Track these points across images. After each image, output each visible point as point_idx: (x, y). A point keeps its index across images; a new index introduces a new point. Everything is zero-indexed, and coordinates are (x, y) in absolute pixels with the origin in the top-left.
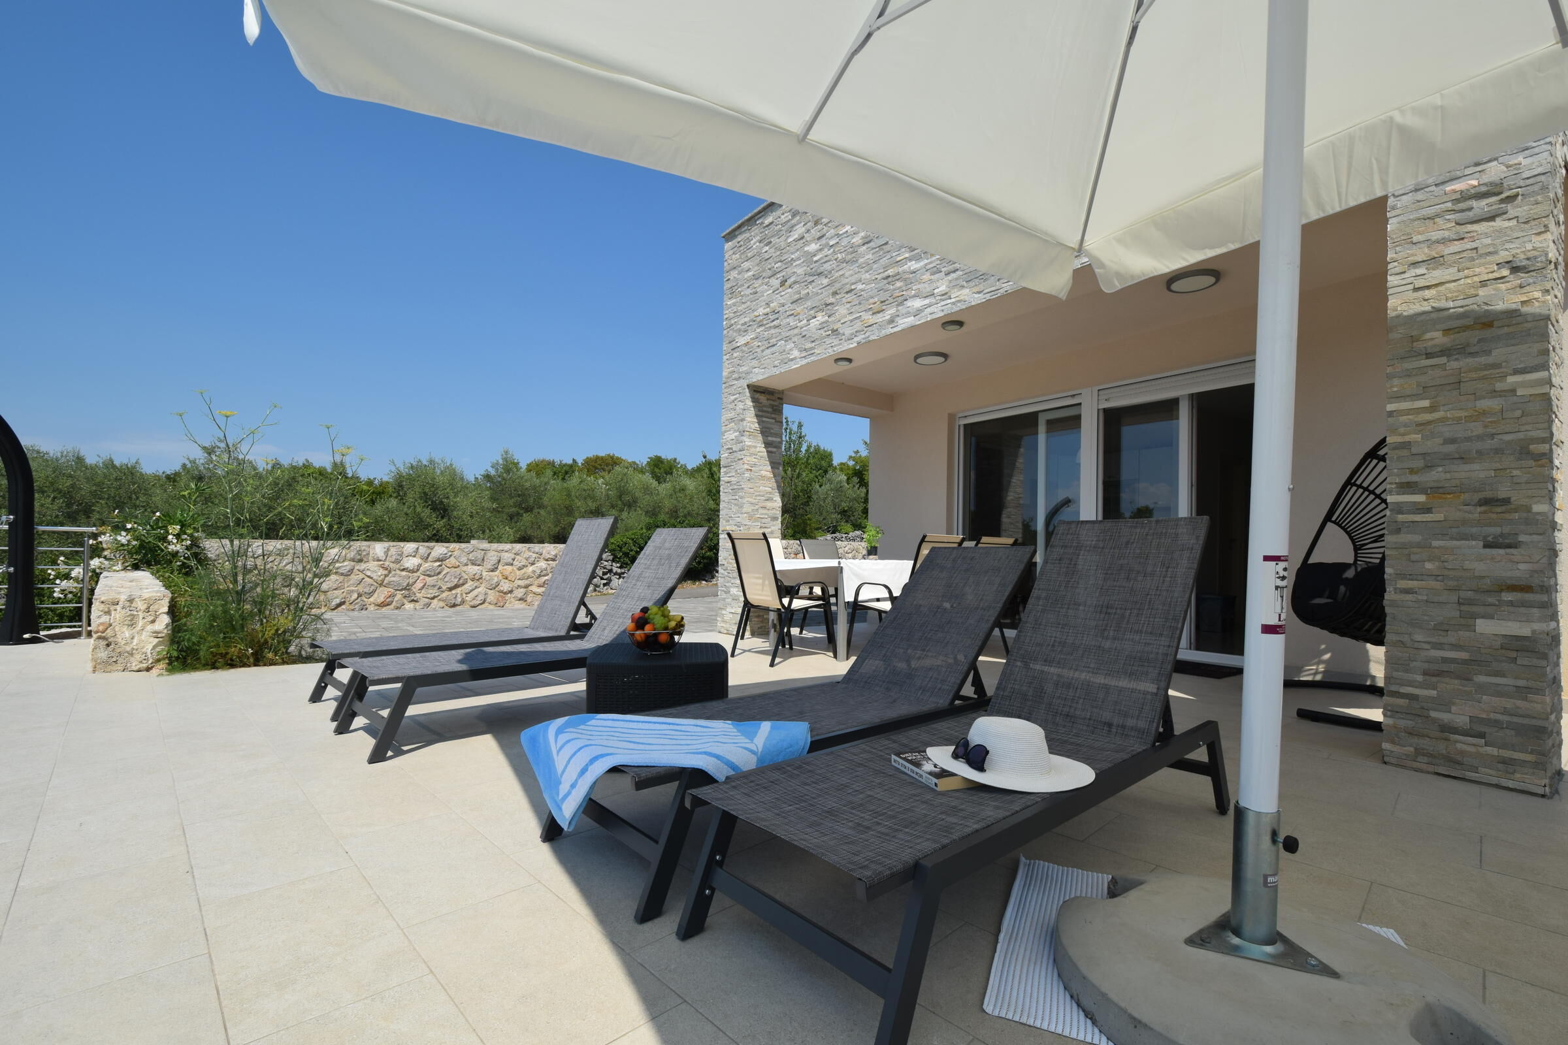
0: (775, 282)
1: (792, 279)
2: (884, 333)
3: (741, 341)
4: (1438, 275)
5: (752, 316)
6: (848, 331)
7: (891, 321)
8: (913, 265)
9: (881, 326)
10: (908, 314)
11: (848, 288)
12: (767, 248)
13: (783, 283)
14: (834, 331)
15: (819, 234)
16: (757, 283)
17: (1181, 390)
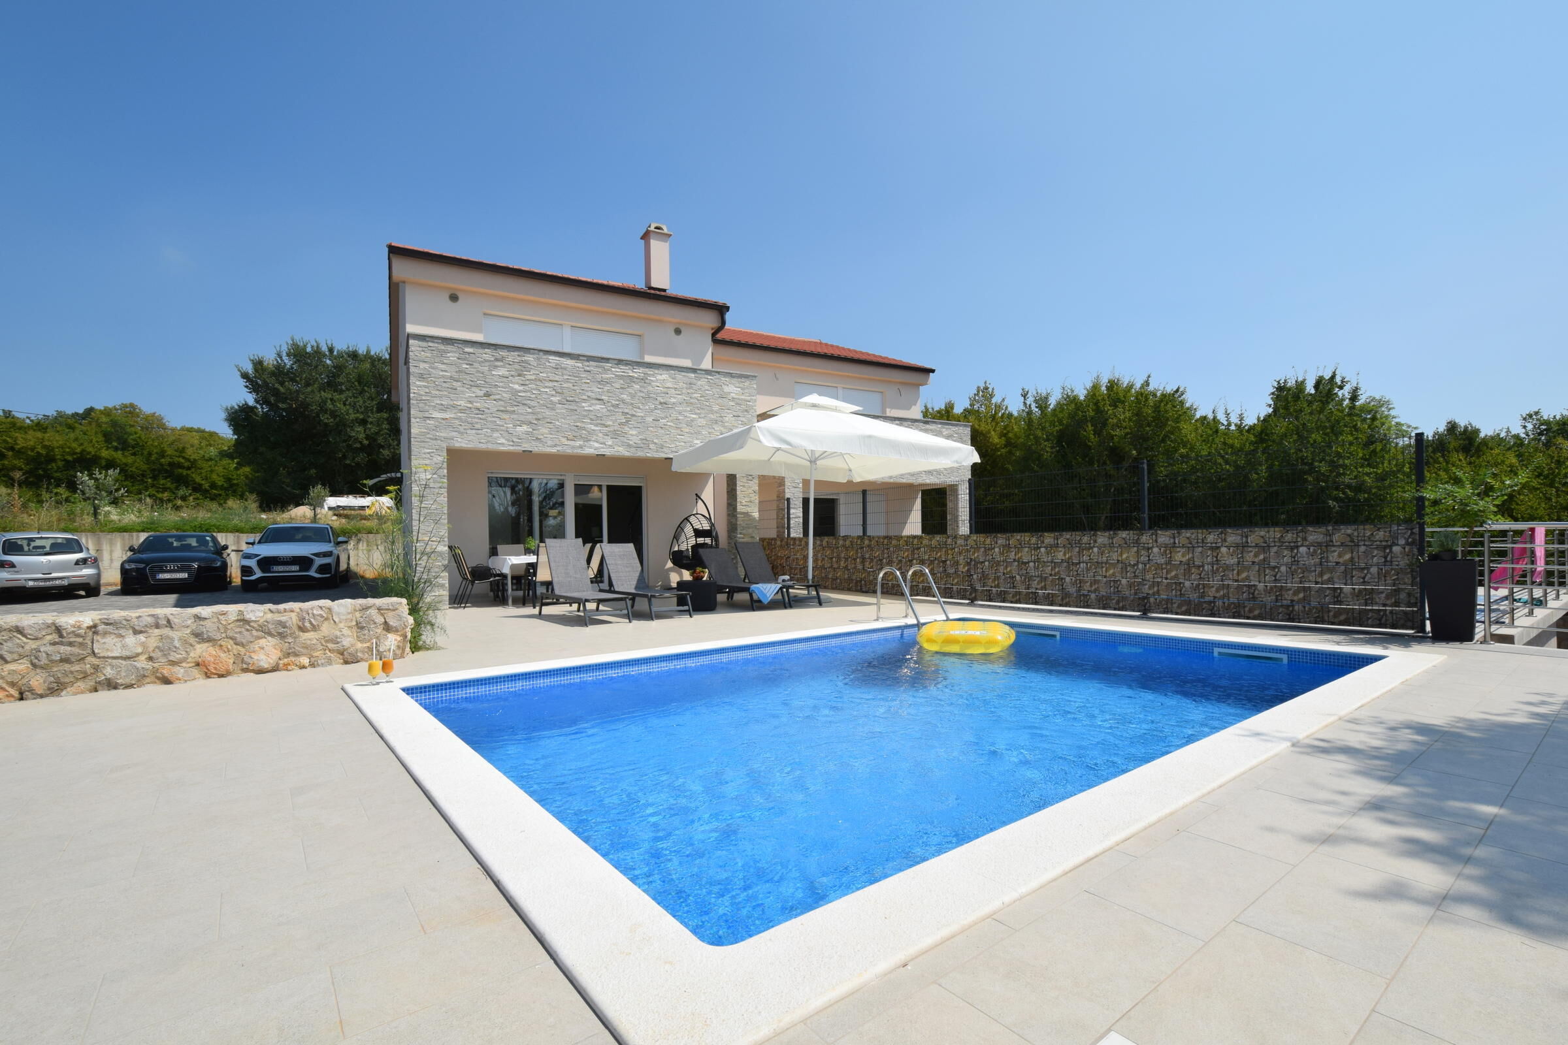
0: (481, 393)
1: (497, 397)
2: (575, 451)
3: (436, 415)
4: (745, 489)
5: (452, 403)
6: (550, 443)
7: (581, 447)
8: (593, 427)
9: (573, 447)
10: (591, 448)
11: (549, 420)
12: (468, 367)
13: (487, 395)
14: (537, 438)
15: (522, 382)
16: (455, 384)
17: (605, 483)
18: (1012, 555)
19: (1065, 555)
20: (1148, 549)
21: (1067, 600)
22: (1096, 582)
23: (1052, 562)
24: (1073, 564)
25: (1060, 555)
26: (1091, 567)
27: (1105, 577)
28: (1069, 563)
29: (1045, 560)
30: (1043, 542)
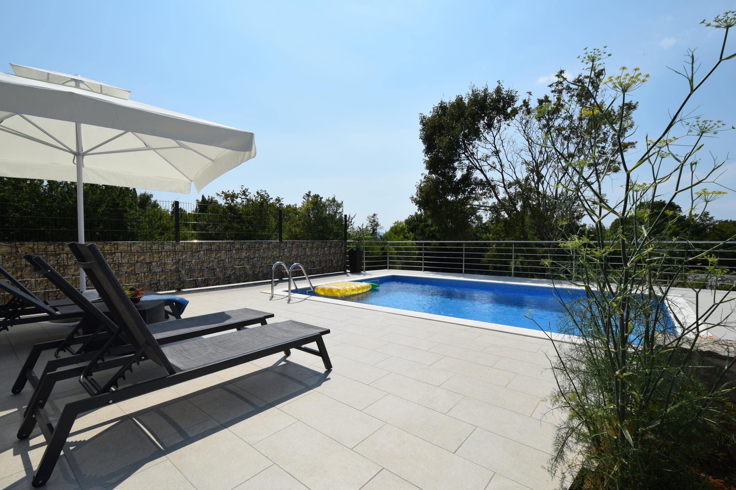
18: (214, 255)
19: (246, 254)
20: (283, 250)
21: (248, 278)
22: (261, 267)
23: (239, 258)
24: (251, 258)
25: (244, 254)
26: (259, 259)
27: (266, 264)
28: (249, 259)
29: (235, 257)
30: (234, 247)
